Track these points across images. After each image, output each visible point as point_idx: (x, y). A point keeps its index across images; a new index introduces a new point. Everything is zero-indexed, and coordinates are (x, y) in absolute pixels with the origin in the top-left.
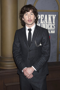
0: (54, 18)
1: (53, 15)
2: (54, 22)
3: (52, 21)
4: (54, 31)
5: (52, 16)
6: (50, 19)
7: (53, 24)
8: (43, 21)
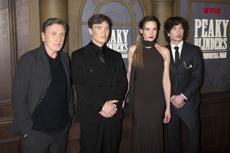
0: (125, 35)
1: (124, 31)
2: (126, 41)
3: (123, 40)
5: (122, 32)
6: (119, 36)
7: (124, 43)
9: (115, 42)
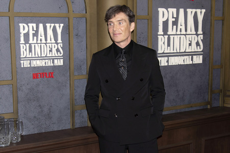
0: (59, 31)
1: (57, 25)
4: (62, 60)
5: (54, 27)
8: (35, 38)
9: (44, 41)
